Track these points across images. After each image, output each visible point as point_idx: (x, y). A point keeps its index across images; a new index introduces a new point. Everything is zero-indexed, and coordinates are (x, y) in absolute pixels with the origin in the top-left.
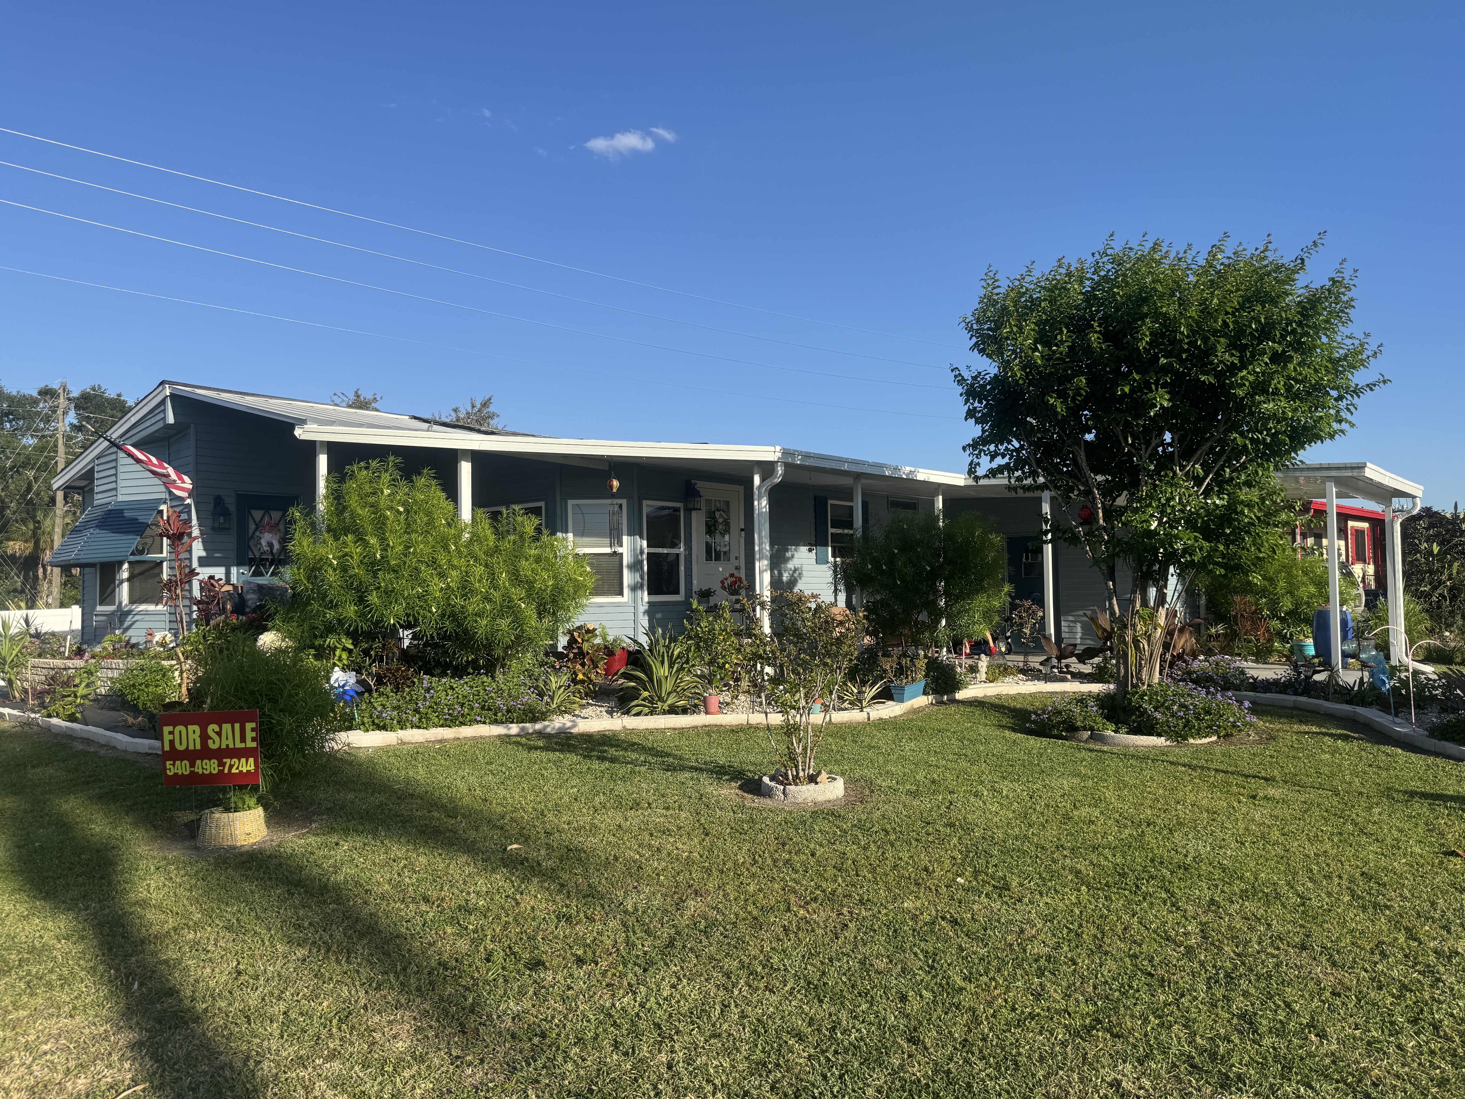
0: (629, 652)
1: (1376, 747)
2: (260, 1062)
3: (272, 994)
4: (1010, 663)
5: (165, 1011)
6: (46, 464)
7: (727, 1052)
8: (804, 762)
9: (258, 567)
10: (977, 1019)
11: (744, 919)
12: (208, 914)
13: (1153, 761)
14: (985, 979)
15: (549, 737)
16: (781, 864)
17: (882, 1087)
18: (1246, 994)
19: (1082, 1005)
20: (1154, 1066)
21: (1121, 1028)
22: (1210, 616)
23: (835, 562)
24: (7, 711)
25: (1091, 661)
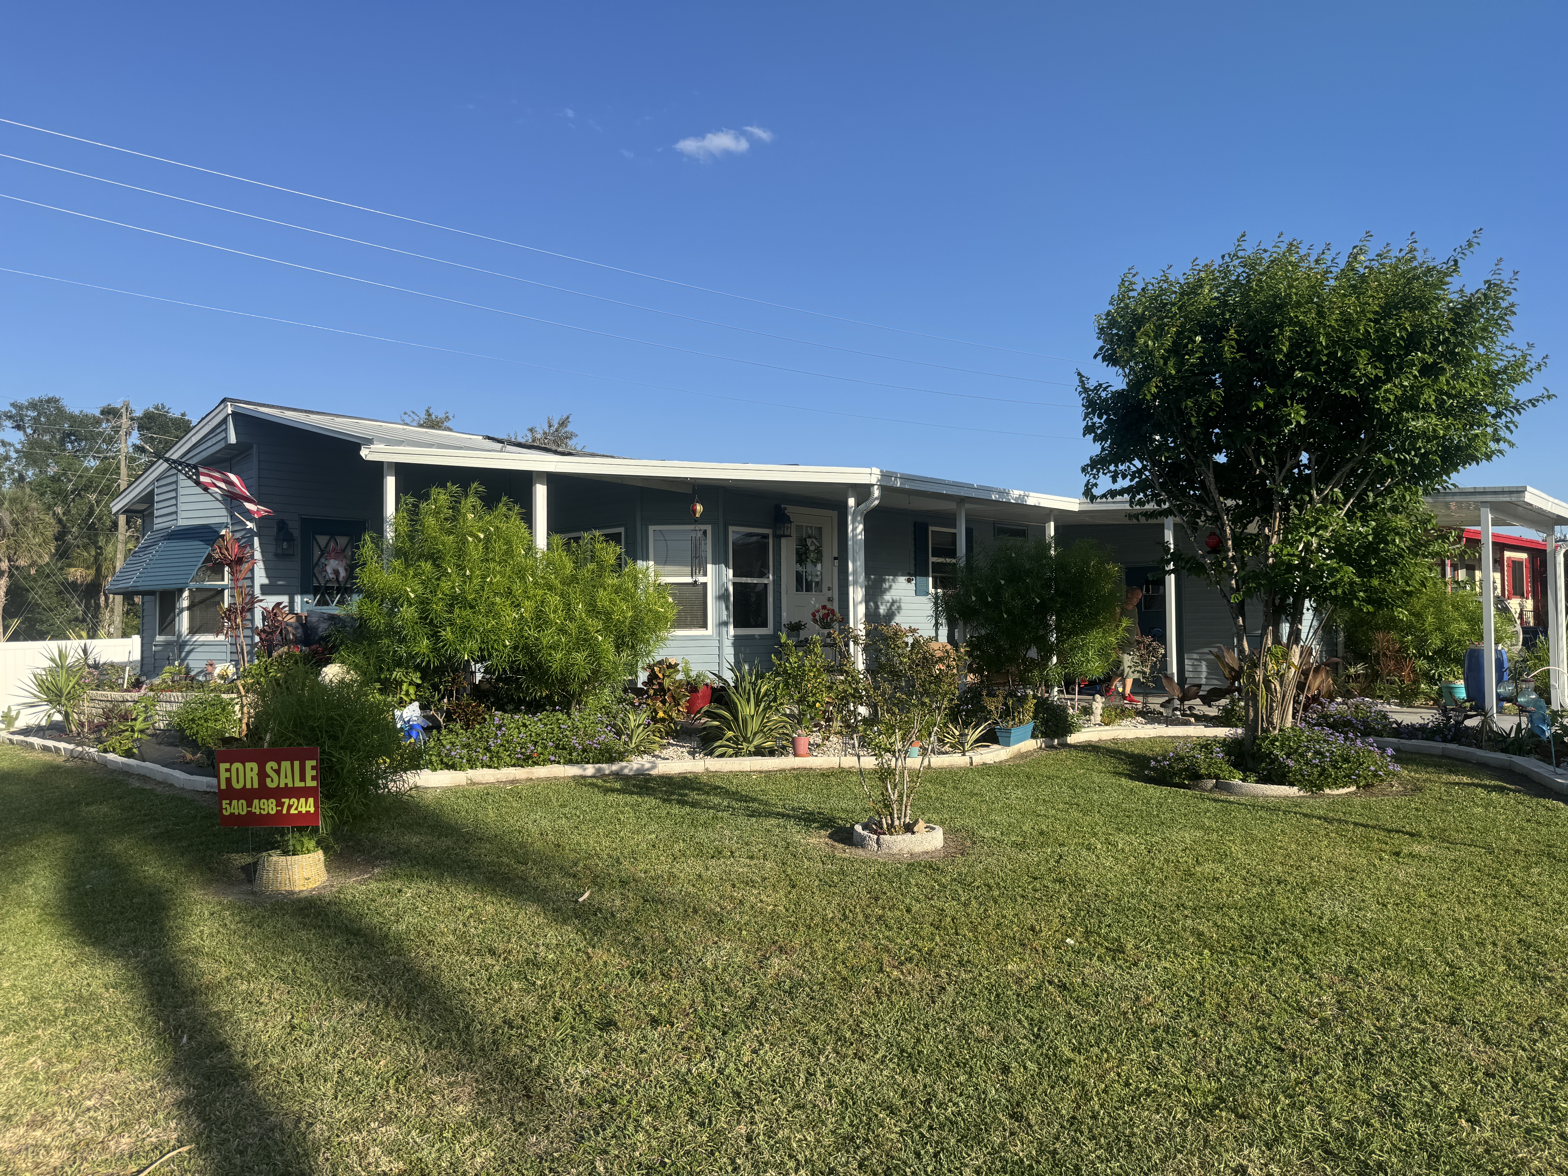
0: (713, 689)
1: (1535, 800)
2: (312, 1124)
3: (326, 1051)
5: (214, 1067)
6: (108, 487)
7: (812, 1125)
8: (900, 810)
9: (323, 595)
10: (1086, 1095)
11: (832, 980)
12: (263, 963)
13: (1284, 812)
14: (1096, 1050)
15: (626, 778)
16: (873, 920)
17: (980, 1167)
18: (1388, 1073)
19: (1204, 1082)
20: (1284, 1151)
21: (1247, 1107)
22: (1349, 655)
23: (936, 593)
24: (62, 745)
25: (1217, 703)
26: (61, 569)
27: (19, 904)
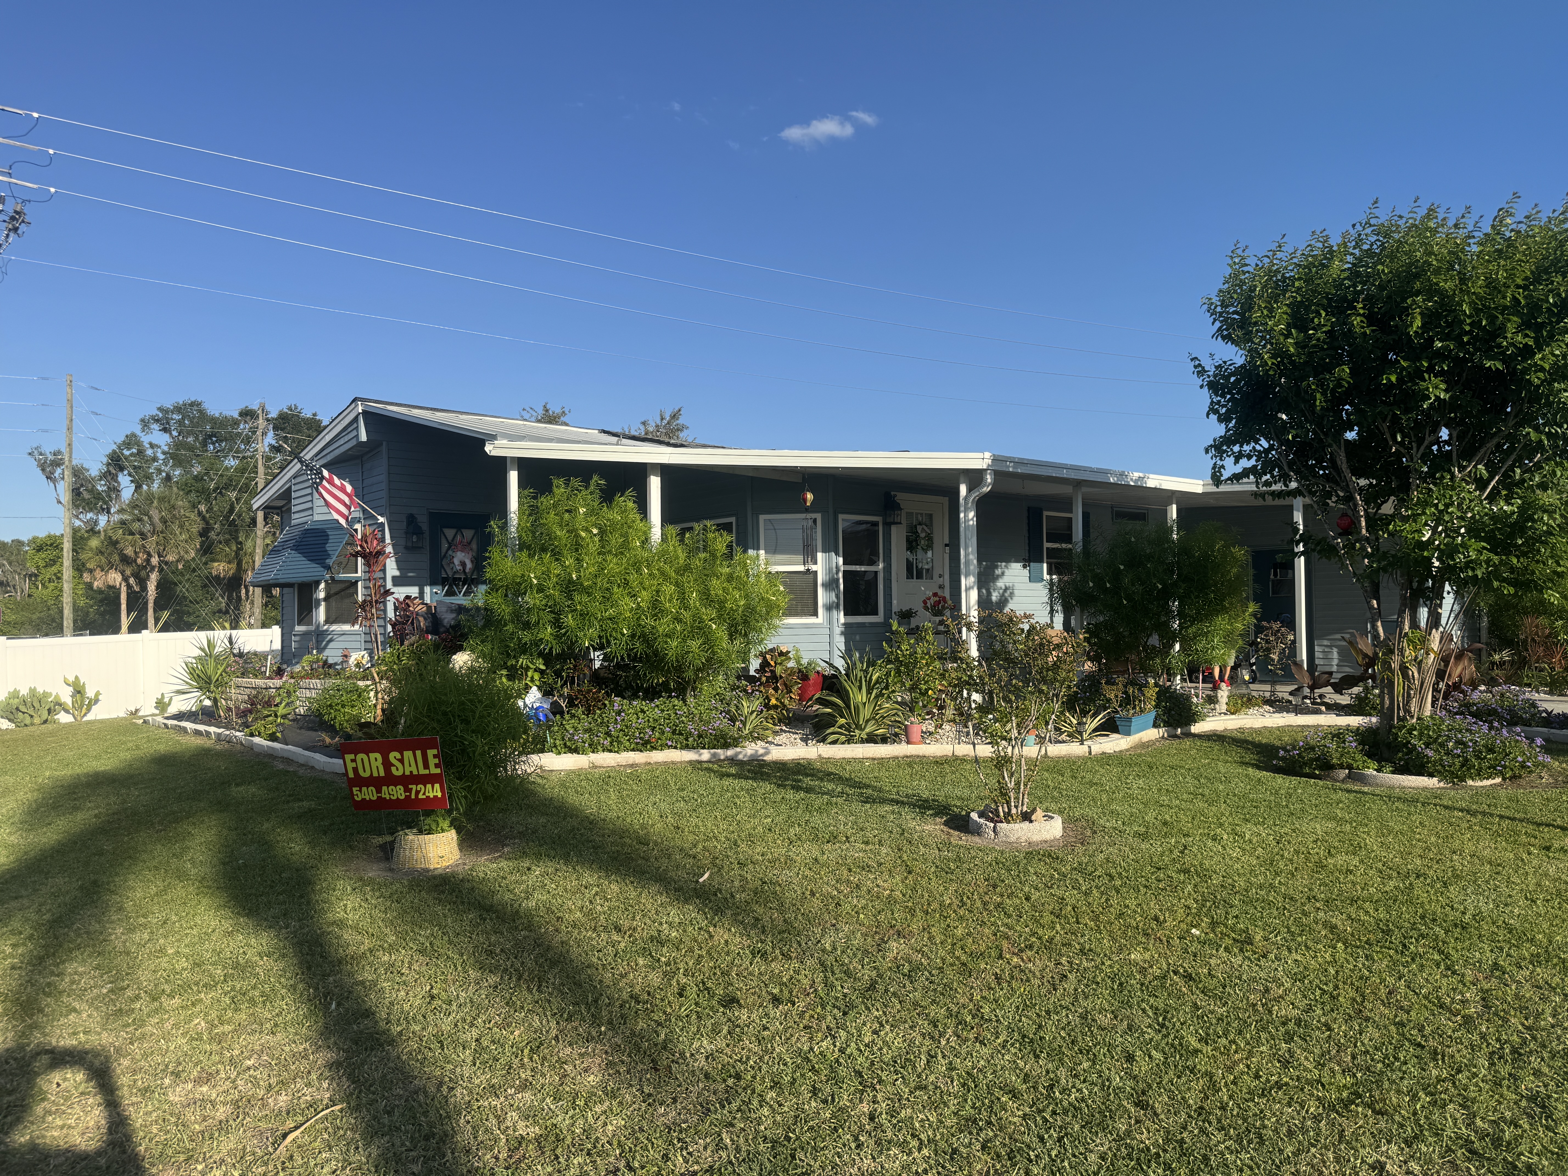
0: (824, 676)
2: (453, 1088)
3: (464, 1020)
4: (1254, 694)
5: (361, 1032)
6: (247, 485)
7: (934, 1106)
8: (1017, 798)
9: (451, 586)
10: (1214, 1086)
11: (952, 965)
12: (402, 936)
13: (1423, 804)
14: (1224, 1041)
15: (741, 764)
16: (992, 907)
17: (1106, 1154)
18: (1537, 1073)
19: (1339, 1076)
20: (1424, 1149)
21: (1385, 1104)
22: (1493, 641)
23: (1051, 580)
24: (212, 729)
25: (1350, 691)
26: (206, 563)
27: (179, 877)
